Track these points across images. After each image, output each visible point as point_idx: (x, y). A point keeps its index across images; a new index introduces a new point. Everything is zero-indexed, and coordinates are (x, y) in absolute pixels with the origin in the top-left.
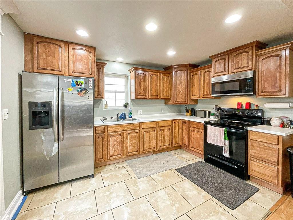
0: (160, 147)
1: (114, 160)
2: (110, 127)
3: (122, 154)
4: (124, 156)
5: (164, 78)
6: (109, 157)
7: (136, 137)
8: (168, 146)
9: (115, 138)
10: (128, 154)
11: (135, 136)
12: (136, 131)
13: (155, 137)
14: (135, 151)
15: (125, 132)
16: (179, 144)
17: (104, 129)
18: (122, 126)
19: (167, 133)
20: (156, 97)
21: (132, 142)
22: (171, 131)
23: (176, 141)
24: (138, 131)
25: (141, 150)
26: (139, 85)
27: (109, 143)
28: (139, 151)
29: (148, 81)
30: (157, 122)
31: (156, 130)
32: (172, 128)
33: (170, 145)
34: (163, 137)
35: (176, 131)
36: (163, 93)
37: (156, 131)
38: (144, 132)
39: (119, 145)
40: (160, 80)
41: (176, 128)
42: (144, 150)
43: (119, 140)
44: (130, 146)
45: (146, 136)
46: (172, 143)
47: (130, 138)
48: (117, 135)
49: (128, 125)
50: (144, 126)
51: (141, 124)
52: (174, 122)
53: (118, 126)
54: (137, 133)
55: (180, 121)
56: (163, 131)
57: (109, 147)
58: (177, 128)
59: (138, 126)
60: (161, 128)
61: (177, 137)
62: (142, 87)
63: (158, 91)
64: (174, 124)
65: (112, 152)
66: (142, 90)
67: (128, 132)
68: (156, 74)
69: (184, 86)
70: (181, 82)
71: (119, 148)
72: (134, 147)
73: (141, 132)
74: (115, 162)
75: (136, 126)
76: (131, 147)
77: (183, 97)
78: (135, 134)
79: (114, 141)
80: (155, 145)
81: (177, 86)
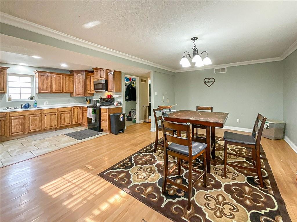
0: (61, 125)
1: (16, 136)
2: (12, 113)
3: (24, 131)
4: (26, 133)
5: (67, 79)
6: (11, 134)
7: (37, 119)
8: (68, 124)
9: (17, 120)
13: (56, 119)
14: (37, 129)
15: (26, 116)
16: (78, 122)
17: (6, 114)
19: (67, 116)
21: (33, 123)
22: (70, 114)
23: (75, 120)
25: (43, 127)
27: (10, 124)
28: (40, 129)
29: (52, 81)
30: (58, 109)
31: (56, 114)
34: (63, 119)
35: (75, 114)
38: (45, 116)
39: (21, 125)
41: (75, 112)
42: (45, 128)
43: (20, 121)
46: (72, 122)
47: (31, 120)
48: (19, 118)
50: (45, 112)
51: (41, 111)
52: (73, 108)
54: (39, 116)
55: (79, 108)
56: (63, 115)
57: (11, 127)
59: (39, 112)
60: (61, 113)
61: (76, 118)
64: (73, 110)
65: (14, 130)
66: (46, 87)
67: (29, 116)
68: (60, 75)
70: (80, 82)
71: (20, 127)
72: (36, 126)
73: (42, 116)
75: (37, 112)
76: (32, 126)
77: (82, 92)
78: (37, 117)
79: (15, 122)
80: (56, 124)
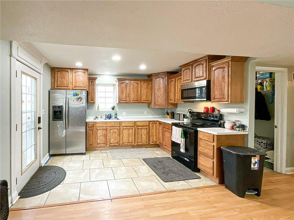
0: (138, 143)
1: (100, 147)
2: (98, 123)
3: (106, 143)
4: (108, 146)
5: (144, 85)
6: (96, 144)
8: (145, 143)
9: (101, 131)
10: (111, 145)
11: (116, 132)
12: (117, 128)
13: (133, 135)
14: (116, 143)
15: (108, 127)
16: (156, 142)
17: (94, 124)
18: (106, 123)
19: (144, 132)
20: (137, 101)
21: (113, 136)
22: (148, 130)
23: (153, 139)
24: (118, 128)
25: (121, 143)
26: (121, 92)
27: (97, 134)
28: (119, 143)
29: (130, 88)
30: (135, 122)
31: (134, 128)
32: (149, 128)
33: (147, 142)
34: (140, 135)
35: (153, 131)
36: (144, 98)
37: (134, 130)
38: (123, 129)
39: (104, 137)
40: (141, 87)
41: (153, 128)
42: (123, 143)
43: (104, 133)
44: (112, 138)
45: (125, 132)
46: (149, 141)
47: (112, 132)
48: (103, 129)
49: (110, 123)
50: (123, 124)
51: (120, 123)
52: (151, 123)
53: (104, 123)
54: (118, 129)
55: (158, 123)
56: (140, 130)
57: (96, 137)
58: (155, 128)
59: (119, 124)
60: (139, 127)
61: (155, 137)
62: (124, 94)
63: (139, 96)
64: (151, 125)
65: (99, 141)
66: (125, 96)
67: (110, 128)
68: (138, 82)
69: (162, 92)
70: (160, 89)
71: (103, 139)
72: (115, 139)
73: (121, 129)
74: (101, 149)
75: (117, 124)
76: (113, 140)
77: (162, 102)
78: (116, 130)
79: (100, 133)
80: (133, 140)
81: (156, 92)
